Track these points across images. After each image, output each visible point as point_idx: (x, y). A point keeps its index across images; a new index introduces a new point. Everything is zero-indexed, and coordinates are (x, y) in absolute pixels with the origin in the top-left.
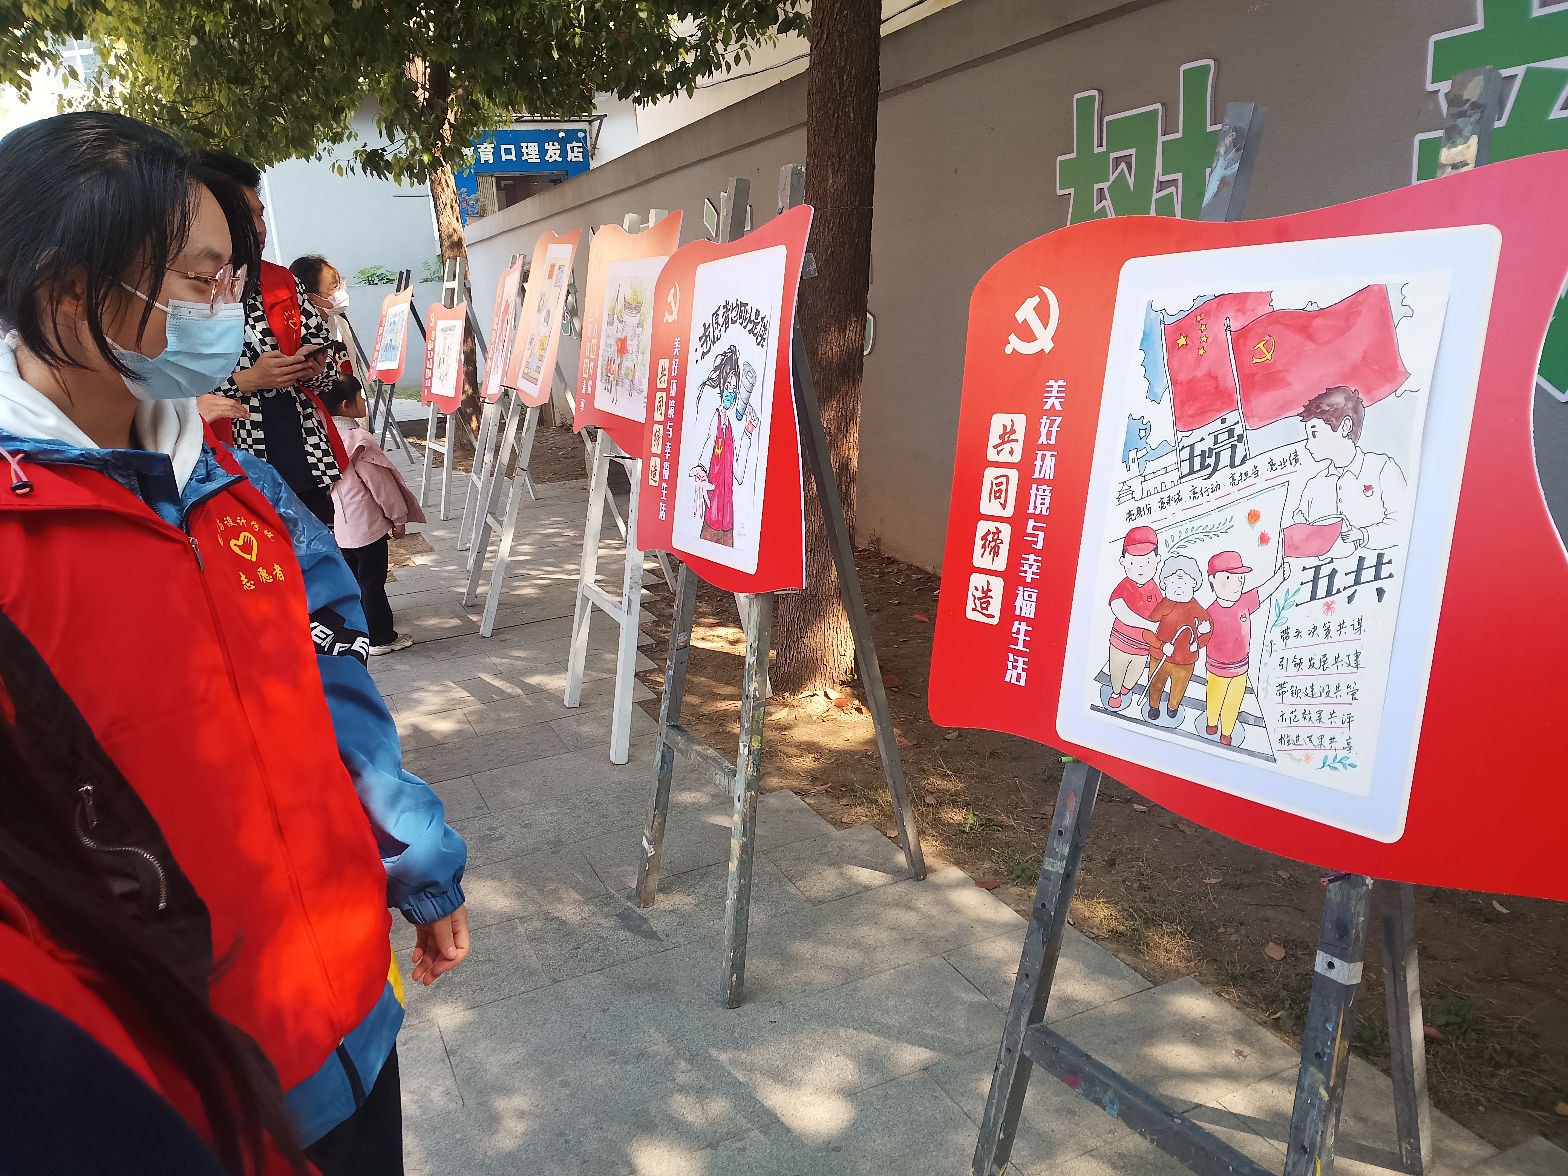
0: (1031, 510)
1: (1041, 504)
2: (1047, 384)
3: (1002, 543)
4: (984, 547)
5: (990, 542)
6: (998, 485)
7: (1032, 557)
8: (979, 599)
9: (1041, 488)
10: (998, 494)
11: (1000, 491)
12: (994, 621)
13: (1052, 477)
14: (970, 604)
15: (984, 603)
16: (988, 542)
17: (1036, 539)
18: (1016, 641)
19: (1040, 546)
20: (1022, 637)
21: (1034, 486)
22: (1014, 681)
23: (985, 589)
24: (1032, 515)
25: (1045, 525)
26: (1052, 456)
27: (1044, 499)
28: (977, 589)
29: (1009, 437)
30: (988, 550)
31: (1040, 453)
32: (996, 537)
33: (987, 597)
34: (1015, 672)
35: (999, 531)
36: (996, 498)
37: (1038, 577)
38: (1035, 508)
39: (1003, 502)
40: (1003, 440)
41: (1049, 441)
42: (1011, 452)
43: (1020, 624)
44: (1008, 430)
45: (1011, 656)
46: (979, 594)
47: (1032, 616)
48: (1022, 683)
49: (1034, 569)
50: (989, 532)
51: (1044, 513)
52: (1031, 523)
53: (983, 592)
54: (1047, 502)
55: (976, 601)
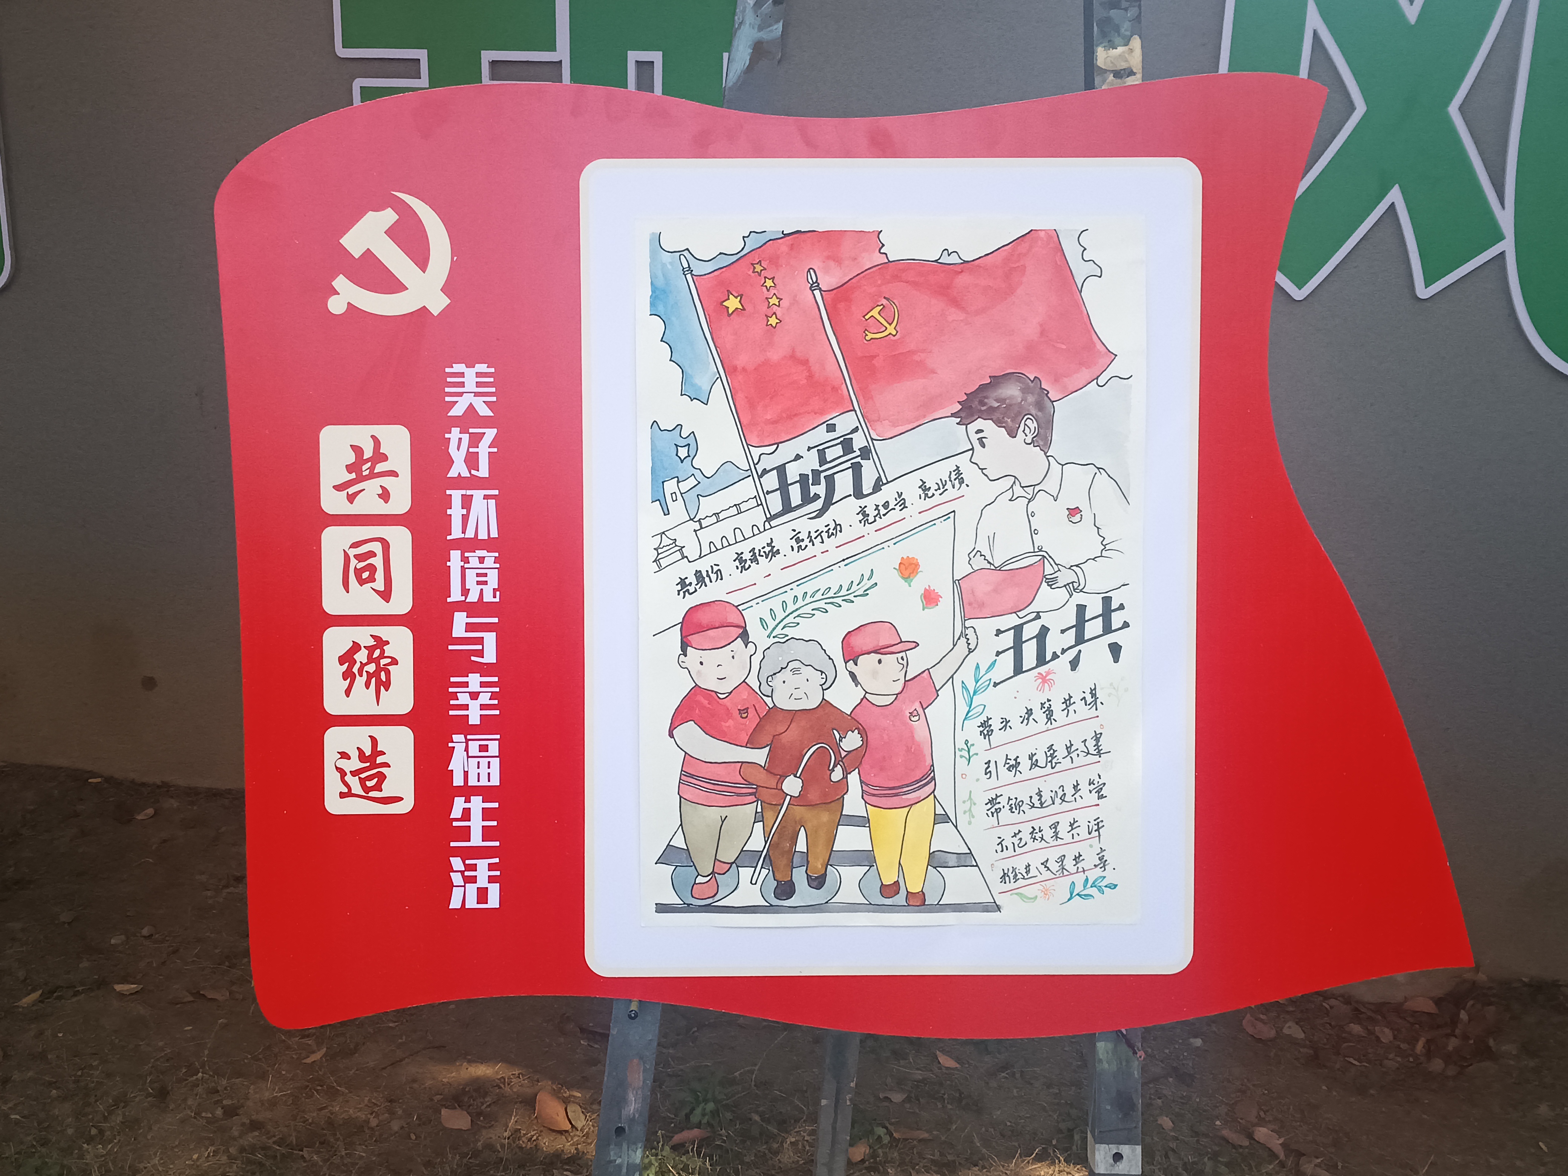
0: (456, 595)
1: (479, 583)
2: (448, 370)
3: (394, 662)
4: (348, 675)
5: (363, 665)
6: (360, 558)
7: (474, 680)
8: (354, 773)
9: (474, 558)
10: (365, 575)
11: (372, 569)
12: (405, 807)
13: (494, 534)
14: (332, 785)
15: (370, 778)
16: (358, 665)
17: (480, 647)
18: (466, 834)
19: (490, 656)
20: (477, 824)
21: (455, 555)
22: (472, 903)
23: (368, 752)
24: (461, 606)
25: (496, 620)
26: (486, 497)
27: (485, 575)
28: (344, 755)
29: (372, 468)
30: (360, 681)
31: (456, 496)
32: (377, 653)
33: (374, 765)
34: (472, 889)
35: (380, 643)
36: (362, 582)
37: (497, 712)
38: (465, 592)
39: (381, 588)
40: (359, 472)
41: (473, 472)
42: (385, 495)
43: (468, 801)
44: (368, 453)
45: (457, 863)
46: (355, 764)
47: (495, 781)
48: (494, 901)
49: (485, 699)
50: (356, 647)
51: (488, 598)
52: (460, 620)
53: (362, 756)
54: (493, 579)
55: (349, 778)
